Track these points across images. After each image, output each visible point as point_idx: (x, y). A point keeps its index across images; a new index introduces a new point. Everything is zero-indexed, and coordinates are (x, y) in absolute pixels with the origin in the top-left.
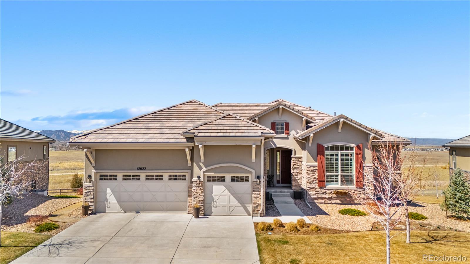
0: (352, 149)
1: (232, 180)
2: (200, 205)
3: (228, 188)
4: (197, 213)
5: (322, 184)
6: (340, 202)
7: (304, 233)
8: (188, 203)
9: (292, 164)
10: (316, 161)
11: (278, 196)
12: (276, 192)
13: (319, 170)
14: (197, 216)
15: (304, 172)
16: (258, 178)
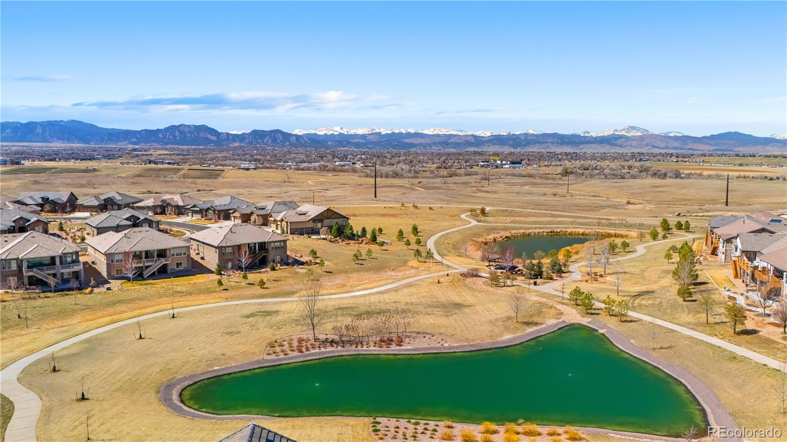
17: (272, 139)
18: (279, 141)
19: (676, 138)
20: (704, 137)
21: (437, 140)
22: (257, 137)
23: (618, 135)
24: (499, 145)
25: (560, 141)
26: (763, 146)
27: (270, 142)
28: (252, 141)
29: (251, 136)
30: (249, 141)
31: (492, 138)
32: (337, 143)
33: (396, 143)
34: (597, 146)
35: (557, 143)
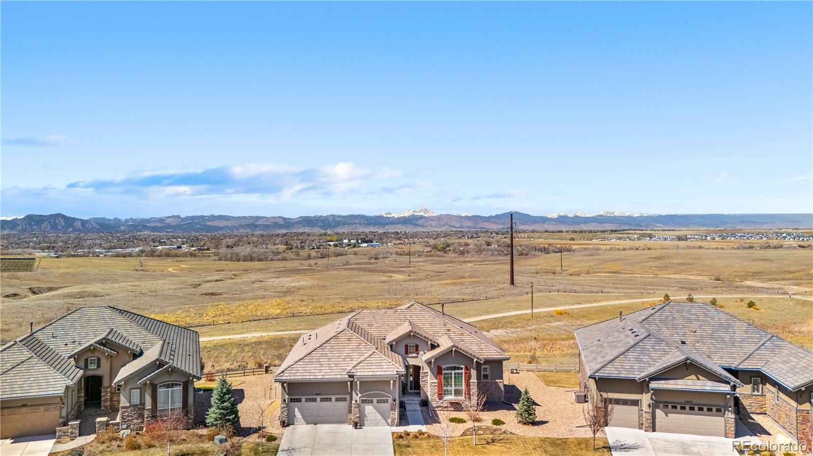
0: (462, 369)
1: (378, 402)
2: (357, 420)
3: (375, 407)
4: (356, 425)
5: (440, 396)
6: (453, 409)
7: (421, 439)
8: (349, 417)
9: (421, 378)
10: (436, 379)
11: (410, 404)
12: (408, 400)
13: (438, 386)
14: (356, 428)
15: (429, 385)
16: (395, 400)
17: (51, 225)
18: (60, 227)
19: (467, 218)
20: (491, 217)
21: (243, 222)
22: (33, 223)
23: (417, 215)
24: (309, 227)
25: (366, 222)
26: (541, 224)
27: (49, 228)
28: (26, 227)
29: (25, 222)
30: (22, 228)
31: (301, 220)
32: (132, 227)
33: (199, 226)
34: (401, 227)
35: (365, 224)
